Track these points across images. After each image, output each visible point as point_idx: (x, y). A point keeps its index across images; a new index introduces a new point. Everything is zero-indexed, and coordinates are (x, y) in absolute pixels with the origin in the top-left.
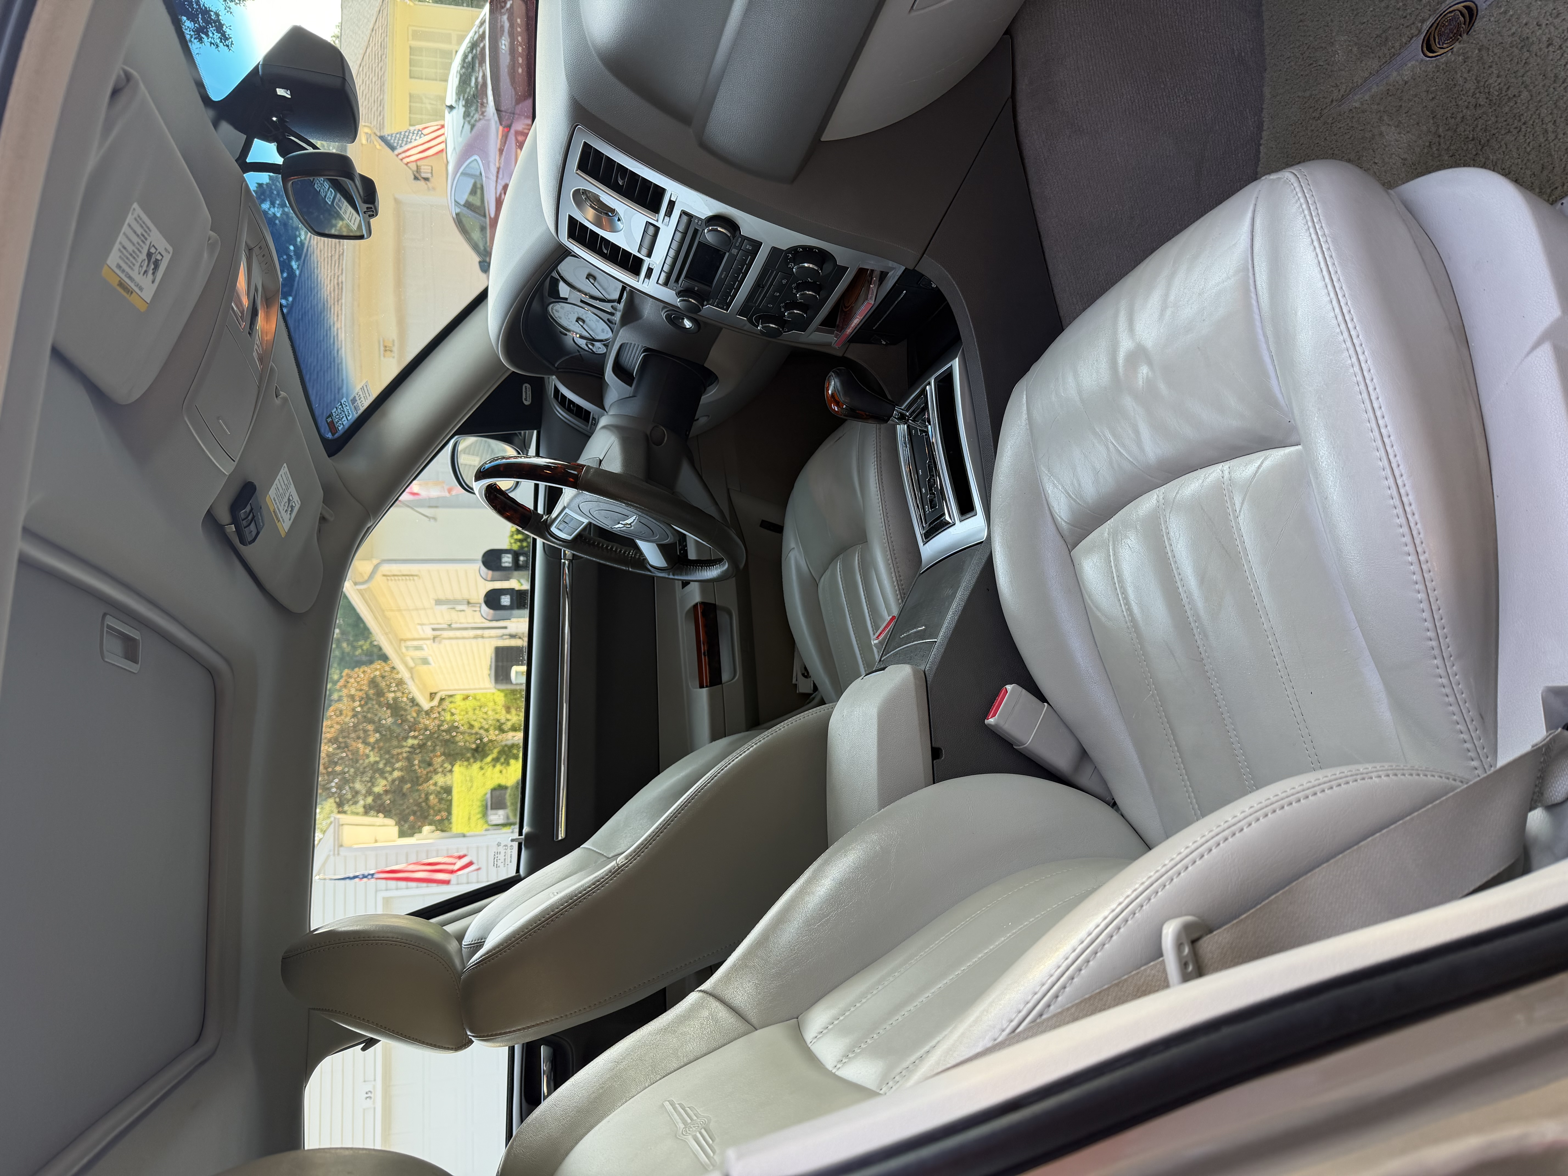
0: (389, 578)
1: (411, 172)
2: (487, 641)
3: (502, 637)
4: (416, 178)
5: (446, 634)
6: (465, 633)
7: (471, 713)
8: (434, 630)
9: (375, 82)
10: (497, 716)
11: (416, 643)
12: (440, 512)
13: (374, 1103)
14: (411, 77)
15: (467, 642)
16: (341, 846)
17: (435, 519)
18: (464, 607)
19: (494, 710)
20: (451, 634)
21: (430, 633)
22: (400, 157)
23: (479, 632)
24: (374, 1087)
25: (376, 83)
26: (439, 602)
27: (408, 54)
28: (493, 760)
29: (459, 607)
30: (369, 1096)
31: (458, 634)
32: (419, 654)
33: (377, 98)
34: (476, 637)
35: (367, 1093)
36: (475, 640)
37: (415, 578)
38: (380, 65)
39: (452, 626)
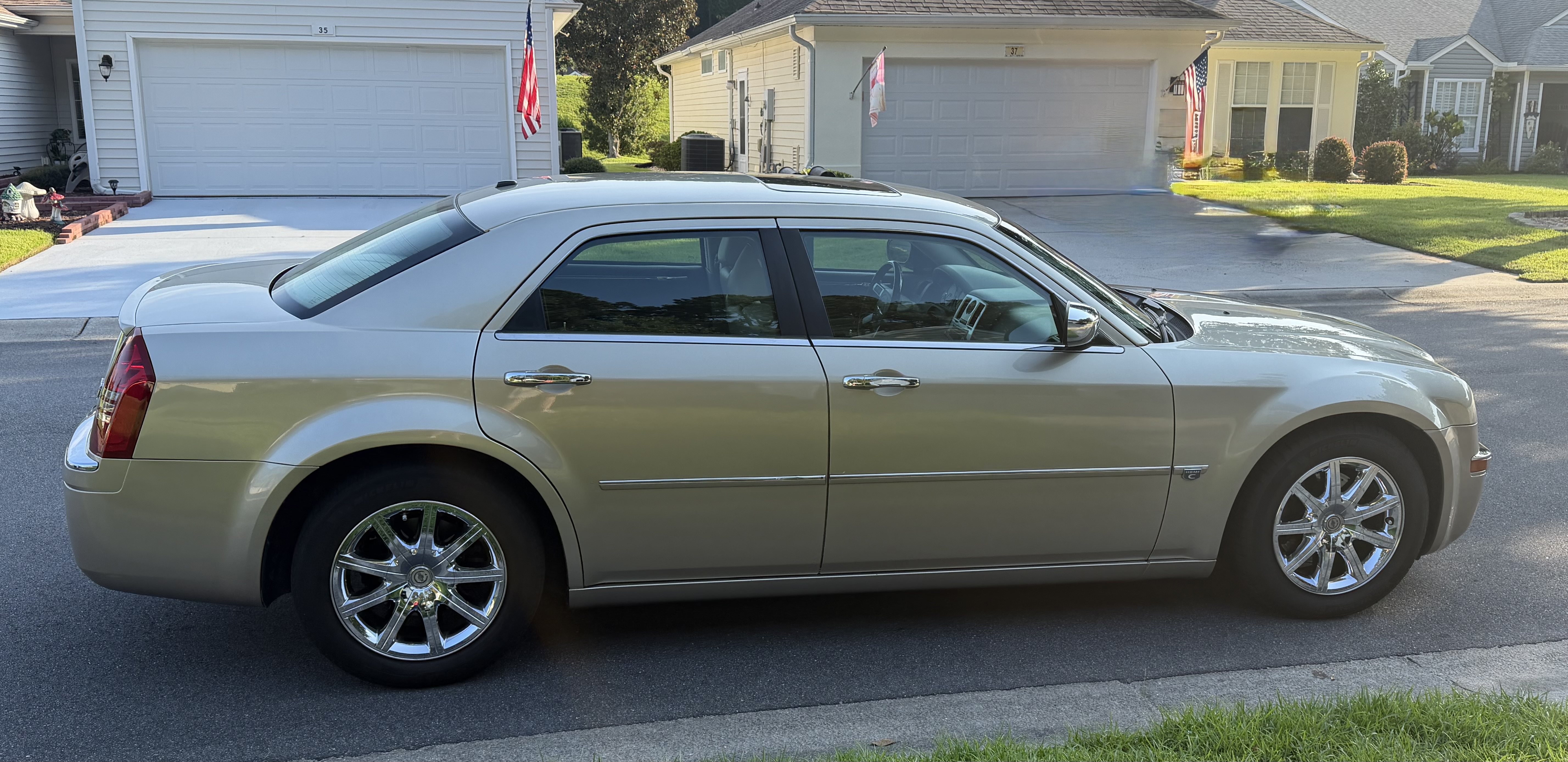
0: (796, 52)
1: (1179, 75)
2: (728, 131)
3: (732, 146)
4: (1172, 79)
5: (737, 93)
6: (737, 112)
7: (641, 100)
8: (742, 83)
9: (1280, 29)
10: (637, 128)
11: (728, 62)
12: (858, 103)
13: (316, 35)
14: (1284, 63)
15: (728, 112)
16: (554, 11)
17: (852, 98)
18: (766, 116)
19: (643, 124)
20: (737, 98)
21: (738, 79)
22: (1190, 68)
23: (738, 126)
24: (331, 36)
25: (1279, 31)
26: (772, 93)
27: (1308, 62)
28: (591, 122)
29: (766, 112)
30: (324, 31)
31: (737, 105)
32: (715, 63)
33: (1264, 32)
34: (733, 122)
35: (325, 29)
36: (729, 121)
37: (796, 76)
38: (1297, 34)
39: (746, 103)
